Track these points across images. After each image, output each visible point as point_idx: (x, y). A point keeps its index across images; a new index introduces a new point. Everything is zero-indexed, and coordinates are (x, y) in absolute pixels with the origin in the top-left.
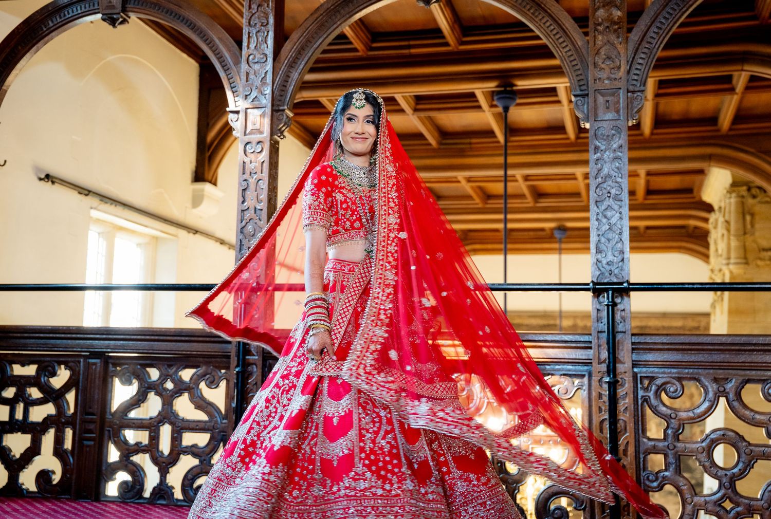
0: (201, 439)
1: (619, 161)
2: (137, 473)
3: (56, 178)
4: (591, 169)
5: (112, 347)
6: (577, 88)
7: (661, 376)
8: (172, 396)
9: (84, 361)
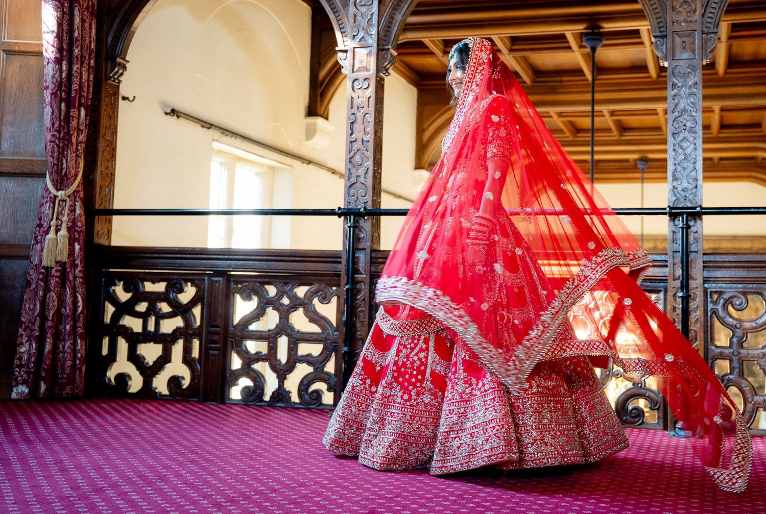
0: (315, 349)
1: (694, 96)
2: (258, 379)
3: (181, 113)
4: (669, 105)
5: (233, 267)
6: (657, 30)
7: (728, 290)
8: (288, 311)
9: (208, 279)
